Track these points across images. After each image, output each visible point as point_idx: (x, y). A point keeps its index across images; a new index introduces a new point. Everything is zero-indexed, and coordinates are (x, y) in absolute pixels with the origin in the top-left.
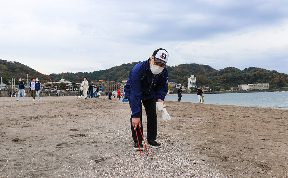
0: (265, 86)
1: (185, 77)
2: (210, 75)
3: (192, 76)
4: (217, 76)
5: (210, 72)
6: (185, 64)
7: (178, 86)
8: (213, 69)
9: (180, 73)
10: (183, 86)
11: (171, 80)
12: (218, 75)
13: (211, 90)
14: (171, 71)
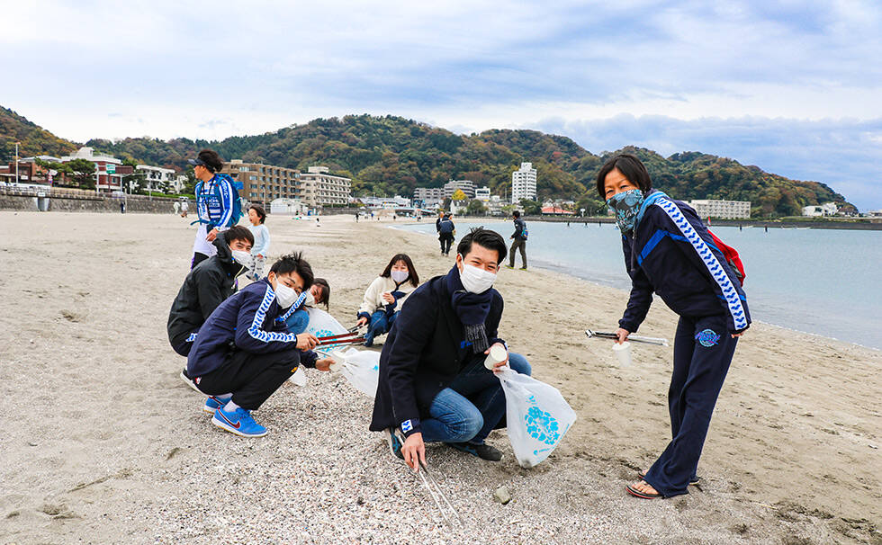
0: (740, 209)
1: (503, 167)
2: (575, 167)
3: (527, 167)
4: (594, 169)
5: (575, 159)
6: (500, 129)
7: (481, 192)
8: (582, 150)
9: (486, 154)
10: (495, 194)
11: (460, 176)
12: (597, 167)
13: (583, 210)
14: (459, 148)
